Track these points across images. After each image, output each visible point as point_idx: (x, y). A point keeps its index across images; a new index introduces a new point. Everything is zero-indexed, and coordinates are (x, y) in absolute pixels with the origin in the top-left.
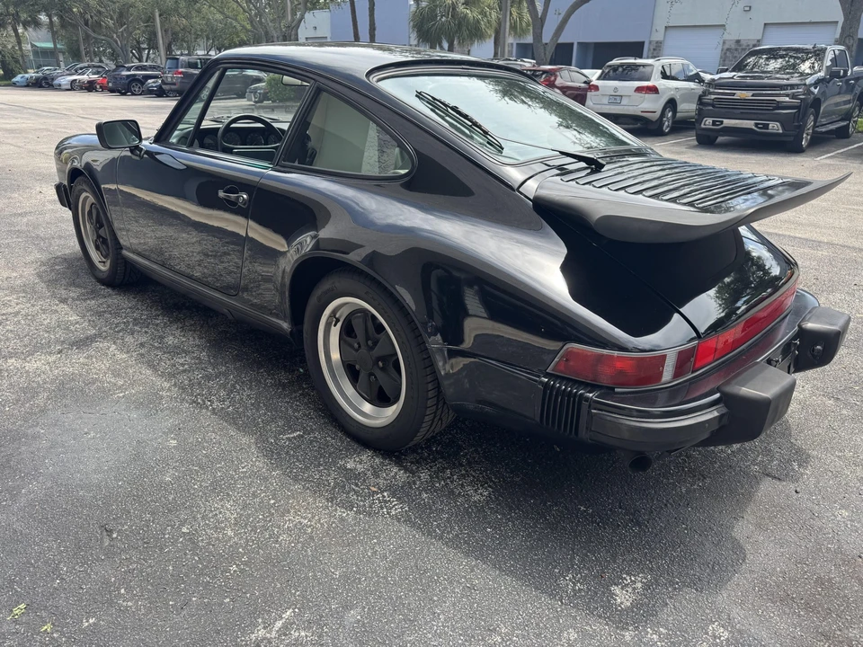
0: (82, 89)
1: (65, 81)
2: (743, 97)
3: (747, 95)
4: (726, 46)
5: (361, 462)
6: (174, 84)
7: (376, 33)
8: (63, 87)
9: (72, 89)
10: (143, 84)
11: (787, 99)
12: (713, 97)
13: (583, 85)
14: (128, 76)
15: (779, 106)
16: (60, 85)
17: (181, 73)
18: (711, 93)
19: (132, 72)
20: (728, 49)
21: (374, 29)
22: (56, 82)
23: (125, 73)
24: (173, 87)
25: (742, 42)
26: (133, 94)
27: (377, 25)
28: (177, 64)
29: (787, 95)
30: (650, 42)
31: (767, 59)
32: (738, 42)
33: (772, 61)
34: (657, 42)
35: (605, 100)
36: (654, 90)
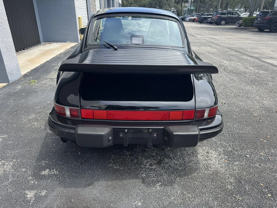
0: (191, 21)
1: (188, 19)
6: (214, 20)
8: (187, 21)
9: (189, 21)
10: (207, 19)
14: (204, 17)
16: (186, 20)
17: (217, 16)
19: (205, 16)
22: (186, 19)
23: (203, 16)
24: (214, 21)
26: (204, 23)
28: (217, 13)
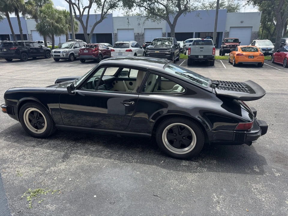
2: (157, 52)
3: (158, 52)
4: (135, 35)
5: (184, 163)
7: (22, 32)
11: (168, 52)
12: (149, 53)
13: (106, 49)
15: (166, 54)
18: (148, 51)
20: (136, 36)
21: (22, 30)
25: (139, 34)
27: (22, 29)
29: (168, 51)
30: (114, 34)
31: (157, 42)
32: (138, 33)
33: (158, 42)
34: (116, 34)
35: (117, 54)
36: (131, 51)
